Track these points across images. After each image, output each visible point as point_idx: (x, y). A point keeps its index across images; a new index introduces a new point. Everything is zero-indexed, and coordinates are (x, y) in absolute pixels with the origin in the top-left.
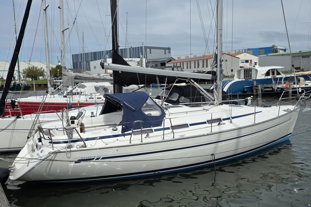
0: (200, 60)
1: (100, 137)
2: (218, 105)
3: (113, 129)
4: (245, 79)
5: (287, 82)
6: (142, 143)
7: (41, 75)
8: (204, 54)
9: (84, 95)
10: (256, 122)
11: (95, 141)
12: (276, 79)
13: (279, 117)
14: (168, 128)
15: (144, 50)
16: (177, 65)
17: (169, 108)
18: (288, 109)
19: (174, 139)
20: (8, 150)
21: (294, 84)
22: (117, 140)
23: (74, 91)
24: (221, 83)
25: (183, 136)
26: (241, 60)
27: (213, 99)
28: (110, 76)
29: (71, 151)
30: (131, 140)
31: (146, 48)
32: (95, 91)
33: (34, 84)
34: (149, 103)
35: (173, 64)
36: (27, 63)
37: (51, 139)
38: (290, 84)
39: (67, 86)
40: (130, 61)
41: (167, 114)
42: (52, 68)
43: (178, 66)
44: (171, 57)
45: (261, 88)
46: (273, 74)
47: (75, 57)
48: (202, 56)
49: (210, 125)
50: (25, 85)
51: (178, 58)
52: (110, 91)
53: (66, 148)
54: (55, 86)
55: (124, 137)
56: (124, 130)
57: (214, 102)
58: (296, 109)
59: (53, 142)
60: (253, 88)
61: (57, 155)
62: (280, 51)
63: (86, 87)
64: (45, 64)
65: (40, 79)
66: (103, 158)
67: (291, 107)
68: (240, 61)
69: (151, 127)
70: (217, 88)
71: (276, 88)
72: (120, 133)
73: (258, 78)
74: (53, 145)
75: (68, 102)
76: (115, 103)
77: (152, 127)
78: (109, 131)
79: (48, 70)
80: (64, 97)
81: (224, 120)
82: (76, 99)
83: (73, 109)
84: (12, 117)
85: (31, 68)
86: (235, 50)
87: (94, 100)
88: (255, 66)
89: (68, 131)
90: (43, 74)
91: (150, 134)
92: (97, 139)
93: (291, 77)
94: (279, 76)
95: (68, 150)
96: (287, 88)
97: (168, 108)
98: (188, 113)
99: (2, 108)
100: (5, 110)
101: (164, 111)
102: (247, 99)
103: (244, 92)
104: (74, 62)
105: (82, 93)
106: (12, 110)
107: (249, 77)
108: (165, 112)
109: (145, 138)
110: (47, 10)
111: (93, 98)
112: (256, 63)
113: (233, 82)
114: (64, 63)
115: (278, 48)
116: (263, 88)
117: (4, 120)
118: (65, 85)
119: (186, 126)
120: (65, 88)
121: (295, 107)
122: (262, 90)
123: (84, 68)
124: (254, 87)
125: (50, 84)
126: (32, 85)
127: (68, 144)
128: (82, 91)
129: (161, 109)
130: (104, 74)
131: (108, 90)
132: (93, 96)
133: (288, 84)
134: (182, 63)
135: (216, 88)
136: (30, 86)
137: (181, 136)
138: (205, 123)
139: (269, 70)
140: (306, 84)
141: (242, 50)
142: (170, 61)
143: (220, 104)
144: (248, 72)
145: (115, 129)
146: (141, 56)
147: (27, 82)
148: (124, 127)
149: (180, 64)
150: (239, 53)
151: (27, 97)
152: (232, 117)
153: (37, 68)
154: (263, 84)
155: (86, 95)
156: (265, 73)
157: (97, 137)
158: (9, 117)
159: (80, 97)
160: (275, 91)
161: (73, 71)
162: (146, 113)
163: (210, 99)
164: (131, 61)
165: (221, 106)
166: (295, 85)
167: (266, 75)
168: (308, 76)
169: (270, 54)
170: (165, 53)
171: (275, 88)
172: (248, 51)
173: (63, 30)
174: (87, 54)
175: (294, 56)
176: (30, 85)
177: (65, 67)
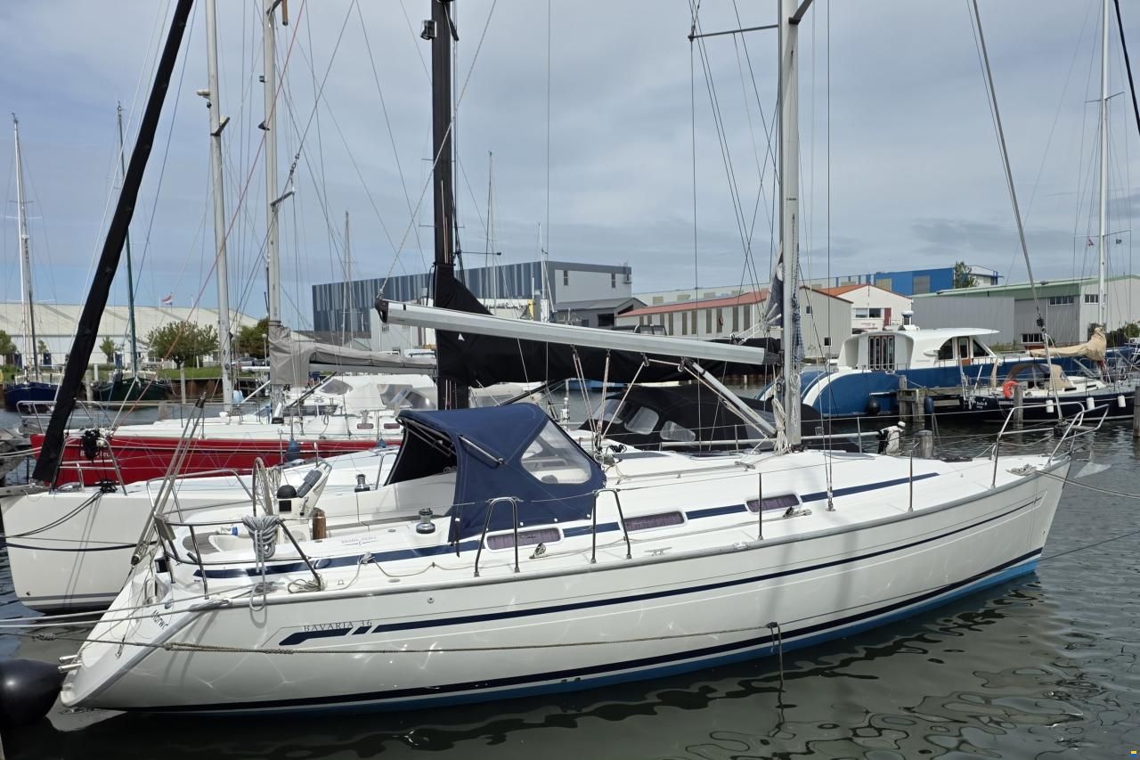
0: (724, 306)
1: (373, 555)
2: (787, 452)
3: (421, 528)
4: (872, 367)
5: (1008, 381)
6: (517, 575)
7: (206, 352)
8: (738, 289)
9: (341, 415)
10: (915, 508)
11: (355, 567)
12: (972, 371)
13: (995, 492)
14: (614, 527)
15: (545, 274)
16: (650, 321)
17: (620, 461)
18: (1028, 466)
19: (628, 561)
20: (64, 604)
21: (1031, 385)
22: (434, 565)
23: (308, 402)
24: (796, 377)
25: (661, 550)
26: (858, 309)
27: (772, 430)
28: (432, 354)
29: (266, 604)
30: (479, 565)
31: (552, 266)
32: (379, 404)
33: (183, 379)
34: (552, 445)
35: (638, 318)
36: (162, 311)
37: (198, 562)
38: (1016, 388)
39: (284, 383)
40: (499, 307)
41: (613, 478)
42: (244, 328)
43: (655, 326)
44: (633, 296)
45: (922, 399)
46: (963, 352)
47: (322, 294)
48: (730, 293)
49: (756, 517)
50: (154, 382)
51: (655, 299)
52: (427, 402)
53: (250, 592)
54: (245, 386)
55: (458, 555)
56: (455, 533)
57: (772, 440)
58: (1055, 467)
59: (206, 571)
60: (898, 397)
61: (217, 618)
62: (979, 281)
63: (351, 389)
64: (215, 312)
65: (205, 365)
66: (381, 629)
67: (1038, 462)
68: (854, 313)
69: (554, 522)
70: (784, 395)
71: (971, 400)
72: (445, 541)
73: (914, 366)
74: (205, 581)
75: (287, 438)
76: (438, 445)
77: (556, 520)
78: (406, 536)
79: (225, 332)
80: (273, 423)
81: (806, 498)
82: (314, 429)
83: (298, 461)
84: (87, 489)
85: (177, 327)
86: (837, 279)
87: (374, 431)
88: (905, 327)
89: (256, 531)
90: (213, 349)
91: (550, 547)
92: (362, 563)
93: (1019, 362)
94: (981, 361)
95: (259, 599)
96: (1007, 399)
97: (616, 460)
98: (682, 475)
99: (53, 456)
100: (62, 465)
101: (603, 469)
102: (887, 432)
103: (870, 411)
104: (319, 309)
105: (335, 407)
106: (88, 465)
107: (885, 363)
108: (603, 472)
109: (532, 557)
110: (222, 134)
111: (371, 426)
112: (906, 317)
113: (833, 377)
114: (275, 309)
115: (973, 272)
116: (930, 400)
117: (59, 498)
118: (278, 382)
119: (673, 518)
120: (277, 392)
121: (1049, 461)
122: (926, 405)
123: (347, 329)
124: (901, 394)
125: (229, 379)
126: (175, 384)
127: (259, 579)
128: (335, 402)
129: (589, 461)
130: (416, 348)
131: (424, 399)
132: (371, 417)
133: (1011, 385)
134: (666, 316)
135: (781, 393)
136: (169, 388)
137: (655, 551)
138: (740, 508)
139: (951, 340)
140: (1068, 386)
141: (860, 277)
142: (630, 309)
143: (794, 448)
144: (881, 347)
145: (427, 527)
146: (534, 292)
147: (161, 371)
148: (458, 520)
149: (662, 320)
150: (851, 287)
151: (152, 423)
152: (833, 489)
153: (194, 327)
154: (930, 385)
155: (346, 416)
156: (939, 349)
157: (362, 556)
158: (76, 489)
159: (326, 422)
160: (970, 407)
161: (313, 337)
162: (539, 475)
163: (760, 431)
164: (503, 307)
165: (797, 455)
166: (1033, 389)
167: (939, 354)
168: (1075, 360)
169: (947, 292)
170: (614, 285)
171: (968, 398)
172: (878, 279)
173: (275, 199)
174: (359, 286)
175: (1021, 297)
176: (171, 385)
177: (280, 322)
